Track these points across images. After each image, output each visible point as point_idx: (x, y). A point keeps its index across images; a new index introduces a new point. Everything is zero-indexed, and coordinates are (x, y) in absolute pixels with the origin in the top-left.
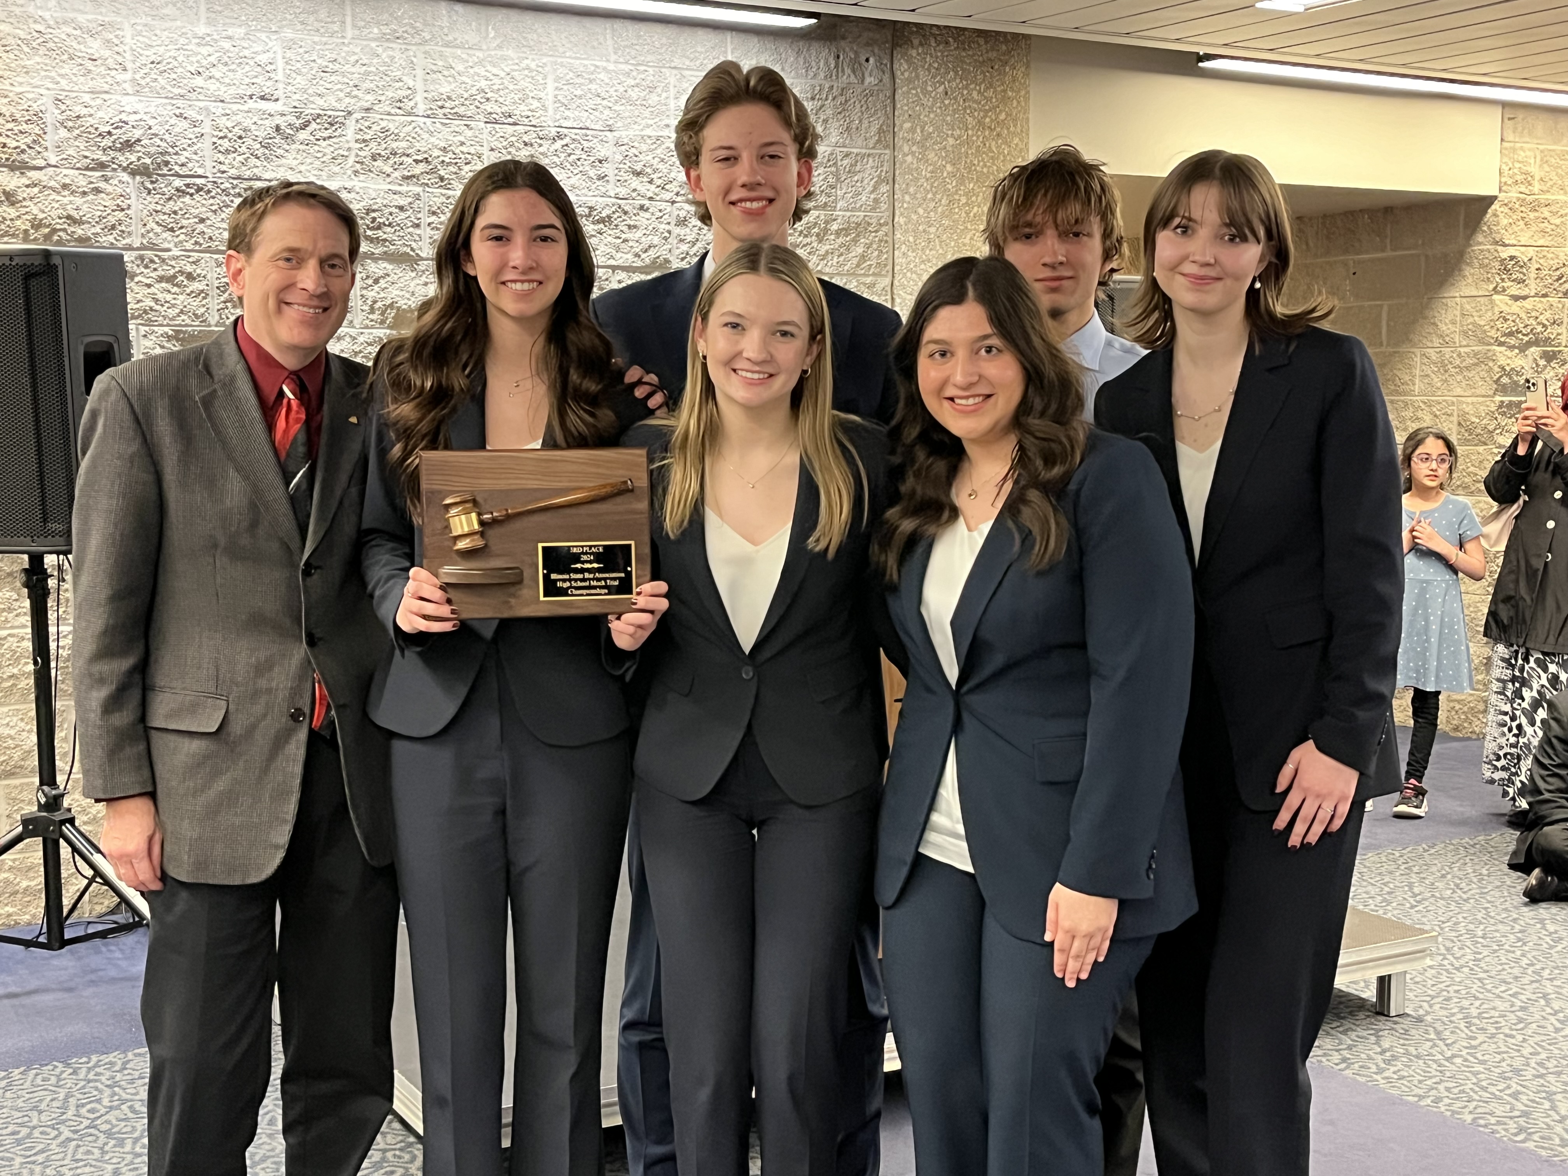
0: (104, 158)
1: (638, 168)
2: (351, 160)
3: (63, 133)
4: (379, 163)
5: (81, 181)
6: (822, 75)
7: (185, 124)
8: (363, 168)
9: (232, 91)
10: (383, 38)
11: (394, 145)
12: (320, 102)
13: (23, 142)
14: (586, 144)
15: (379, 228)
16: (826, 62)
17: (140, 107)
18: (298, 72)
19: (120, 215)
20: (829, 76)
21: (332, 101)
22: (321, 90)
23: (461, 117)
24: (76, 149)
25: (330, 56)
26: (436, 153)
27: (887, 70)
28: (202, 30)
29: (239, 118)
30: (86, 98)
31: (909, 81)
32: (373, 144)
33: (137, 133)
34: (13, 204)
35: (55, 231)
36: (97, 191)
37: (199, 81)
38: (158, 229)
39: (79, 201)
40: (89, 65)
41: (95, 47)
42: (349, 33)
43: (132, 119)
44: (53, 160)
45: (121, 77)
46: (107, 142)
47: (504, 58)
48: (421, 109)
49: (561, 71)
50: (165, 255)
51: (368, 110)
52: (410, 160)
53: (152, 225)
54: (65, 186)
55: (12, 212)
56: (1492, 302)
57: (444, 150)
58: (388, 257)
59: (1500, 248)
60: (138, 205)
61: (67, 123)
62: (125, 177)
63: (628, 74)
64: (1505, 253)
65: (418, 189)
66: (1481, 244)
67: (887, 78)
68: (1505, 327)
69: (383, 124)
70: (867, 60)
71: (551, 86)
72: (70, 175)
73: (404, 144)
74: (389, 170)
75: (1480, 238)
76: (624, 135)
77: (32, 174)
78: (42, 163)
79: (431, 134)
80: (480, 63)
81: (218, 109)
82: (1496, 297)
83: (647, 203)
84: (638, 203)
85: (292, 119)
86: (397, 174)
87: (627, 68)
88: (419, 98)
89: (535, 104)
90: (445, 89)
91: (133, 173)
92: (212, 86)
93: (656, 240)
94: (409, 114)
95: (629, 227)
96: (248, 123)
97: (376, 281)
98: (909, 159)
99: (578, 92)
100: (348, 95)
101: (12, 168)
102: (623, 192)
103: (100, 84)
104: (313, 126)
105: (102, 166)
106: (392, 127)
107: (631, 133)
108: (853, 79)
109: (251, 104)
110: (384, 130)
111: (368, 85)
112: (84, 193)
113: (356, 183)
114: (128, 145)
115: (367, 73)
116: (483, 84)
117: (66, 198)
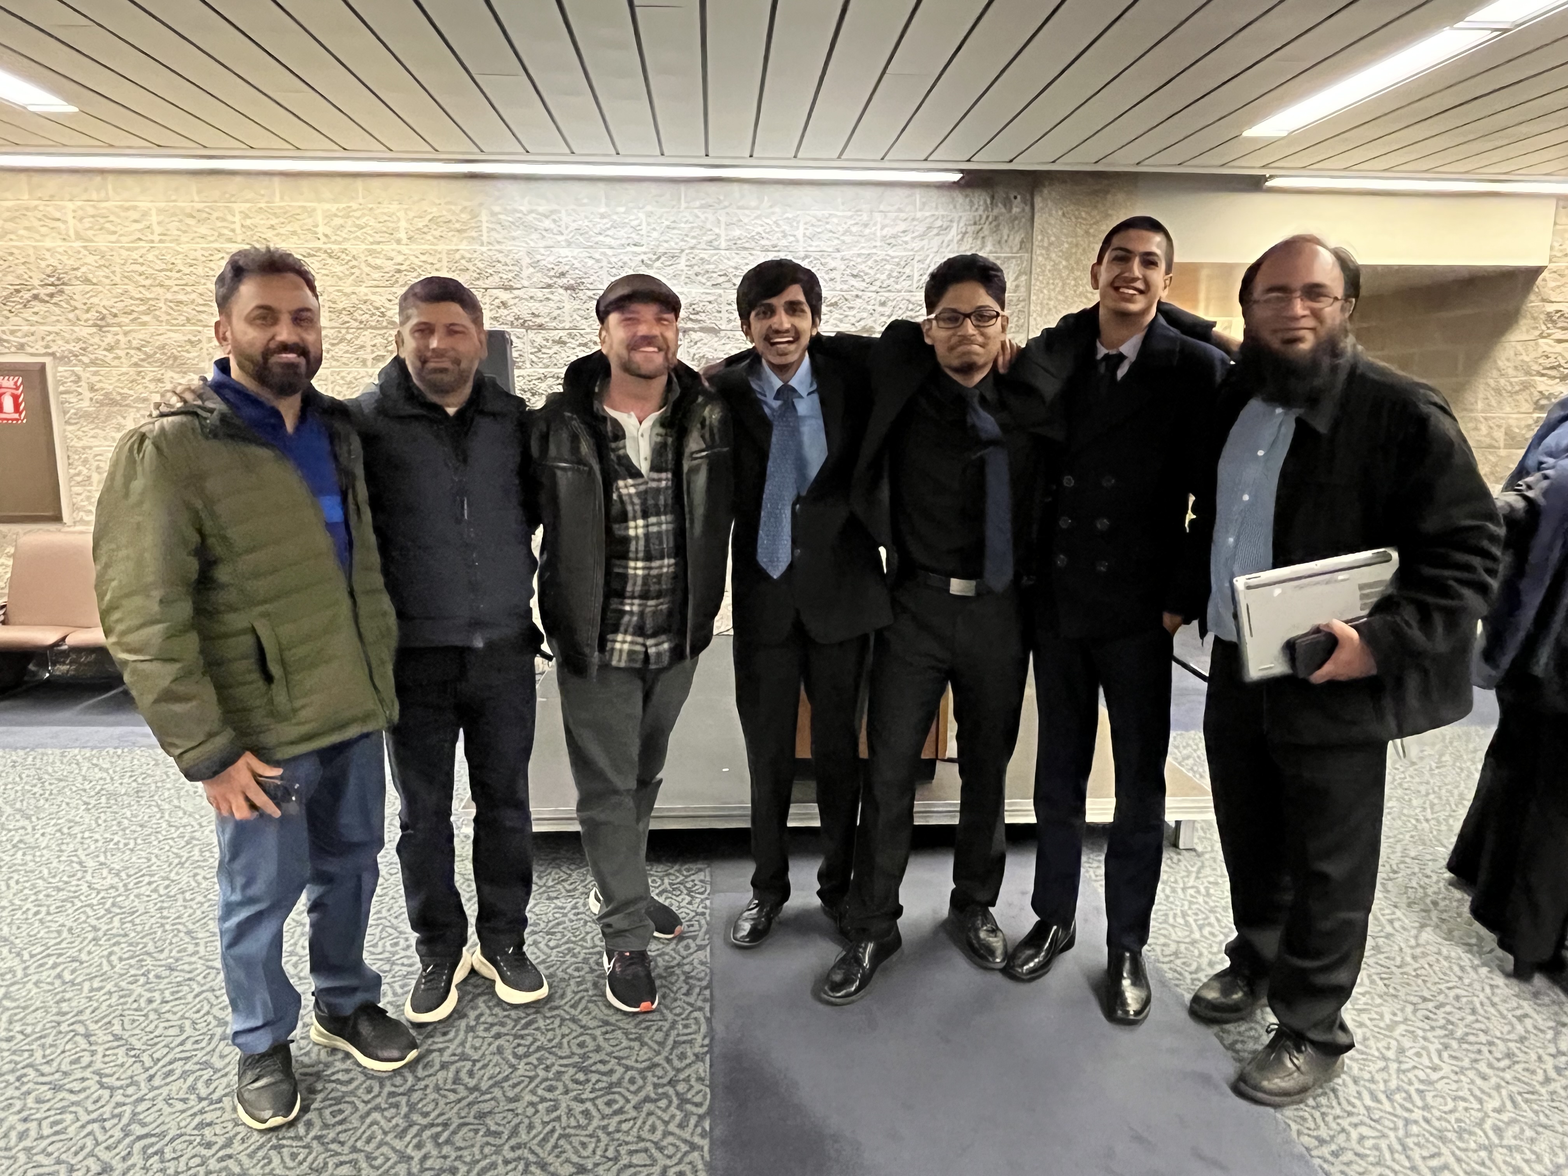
0: (551, 282)
1: (855, 273)
2: (683, 277)
3: (531, 270)
4: (699, 278)
5: (539, 294)
6: (982, 208)
7: (593, 262)
8: (689, 281)
9: (619, 242)
10: (701, 207)
11: (707, 267)
12: (666, 245)
13: (510, 276)
14: (823, 261)
15: (697, 313)
16: (985, 202)
17: (570, 254)
18: (654, 229)
19: (559, 312)
20: (986, 209)
21: (672, 244)
22: (667, 238)
23: (745, 249)
24: (538, 278)
25: (672, 219)
26: (731, 270)
27: (1029, 203)
28: (602, 210)
29: (621, 257)
30: (542, 251)
31: (1042, 209)
32: (696, 268)
33: (567, 268)
34: (506, 308)
35: (525, 321)
36: (548, 299)
37: (601, 238)
38: (579, 318)
39: (537, 305)
40: (544, 233)
41: (547, 223)
42: (683, 205)
43: (564, 260)
44: (526, 283)
45: (560, 238)
46: (552, 273)
47: (773, 213)
48: (723, 245)
49: (809, 218)
50: (582, 332)
51: (692, 248)
52: (715, 275)
53: (575, 316)
54: (531, 298)
55: (506, 312)
56: (1537, 344)
57: (736, 268)
58: (702, 330)
59: (1547, 304)
60: (568, 306)
61: (534, 264)
62: (561, 291)
63: (851, 217)
64: (1550, 308)
65: (721, 291)
66: (1533, 302)
67: (1028, 209)
68: (1547, 363)
69: (701, 256)
70: (1015, 198)
71: (802, 227)
72: (533, 291)
73: (712, 266)
74: (704, 281)
75: (1532, 297)
76: (847, 254)
77: (516, 292)
78: (519, 286)
79: (728, 259)
80: (758, 217)
81: (610, 252)
82: (1541, 341)
83: (860, 293)
84: (854, 293)
85: (651, 256)
86: (709, 284)
87: (850, 214)
88: (722, 239)
89: (792, 239)
90: (737, 233)
91: (566, 289)
92: (608, 240)
93: (865, 315)
94: (716, 249)
95: (850, 308)
96: (626, 259)
97: (696, 343)
98: (1040, 258)
99: (819, 230)
100: (683, 240)
101: (506, 289)
102: (845, 287)
103: (550, 243)
104: (663, 259)
105: (549, 286)
106: (706, 257)
107: (851, 252)
108: (1003, 210)
109: (628, 249)
110: (702, 259)
111: (692, 234)
112: (541, 301)
113: (685, 290)
114: (563, 274)
115: (693, 228)
116: (760, 229)
117: (532, 304)
